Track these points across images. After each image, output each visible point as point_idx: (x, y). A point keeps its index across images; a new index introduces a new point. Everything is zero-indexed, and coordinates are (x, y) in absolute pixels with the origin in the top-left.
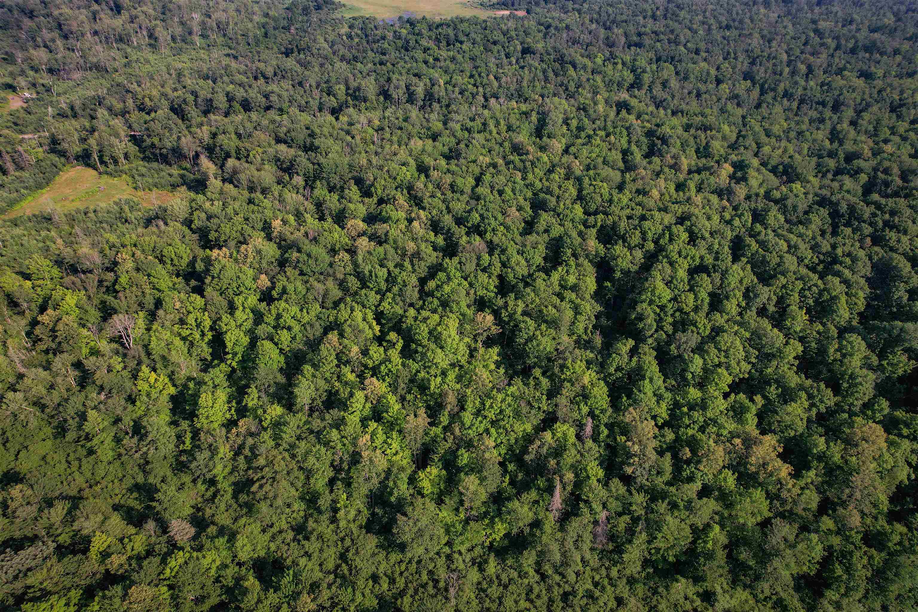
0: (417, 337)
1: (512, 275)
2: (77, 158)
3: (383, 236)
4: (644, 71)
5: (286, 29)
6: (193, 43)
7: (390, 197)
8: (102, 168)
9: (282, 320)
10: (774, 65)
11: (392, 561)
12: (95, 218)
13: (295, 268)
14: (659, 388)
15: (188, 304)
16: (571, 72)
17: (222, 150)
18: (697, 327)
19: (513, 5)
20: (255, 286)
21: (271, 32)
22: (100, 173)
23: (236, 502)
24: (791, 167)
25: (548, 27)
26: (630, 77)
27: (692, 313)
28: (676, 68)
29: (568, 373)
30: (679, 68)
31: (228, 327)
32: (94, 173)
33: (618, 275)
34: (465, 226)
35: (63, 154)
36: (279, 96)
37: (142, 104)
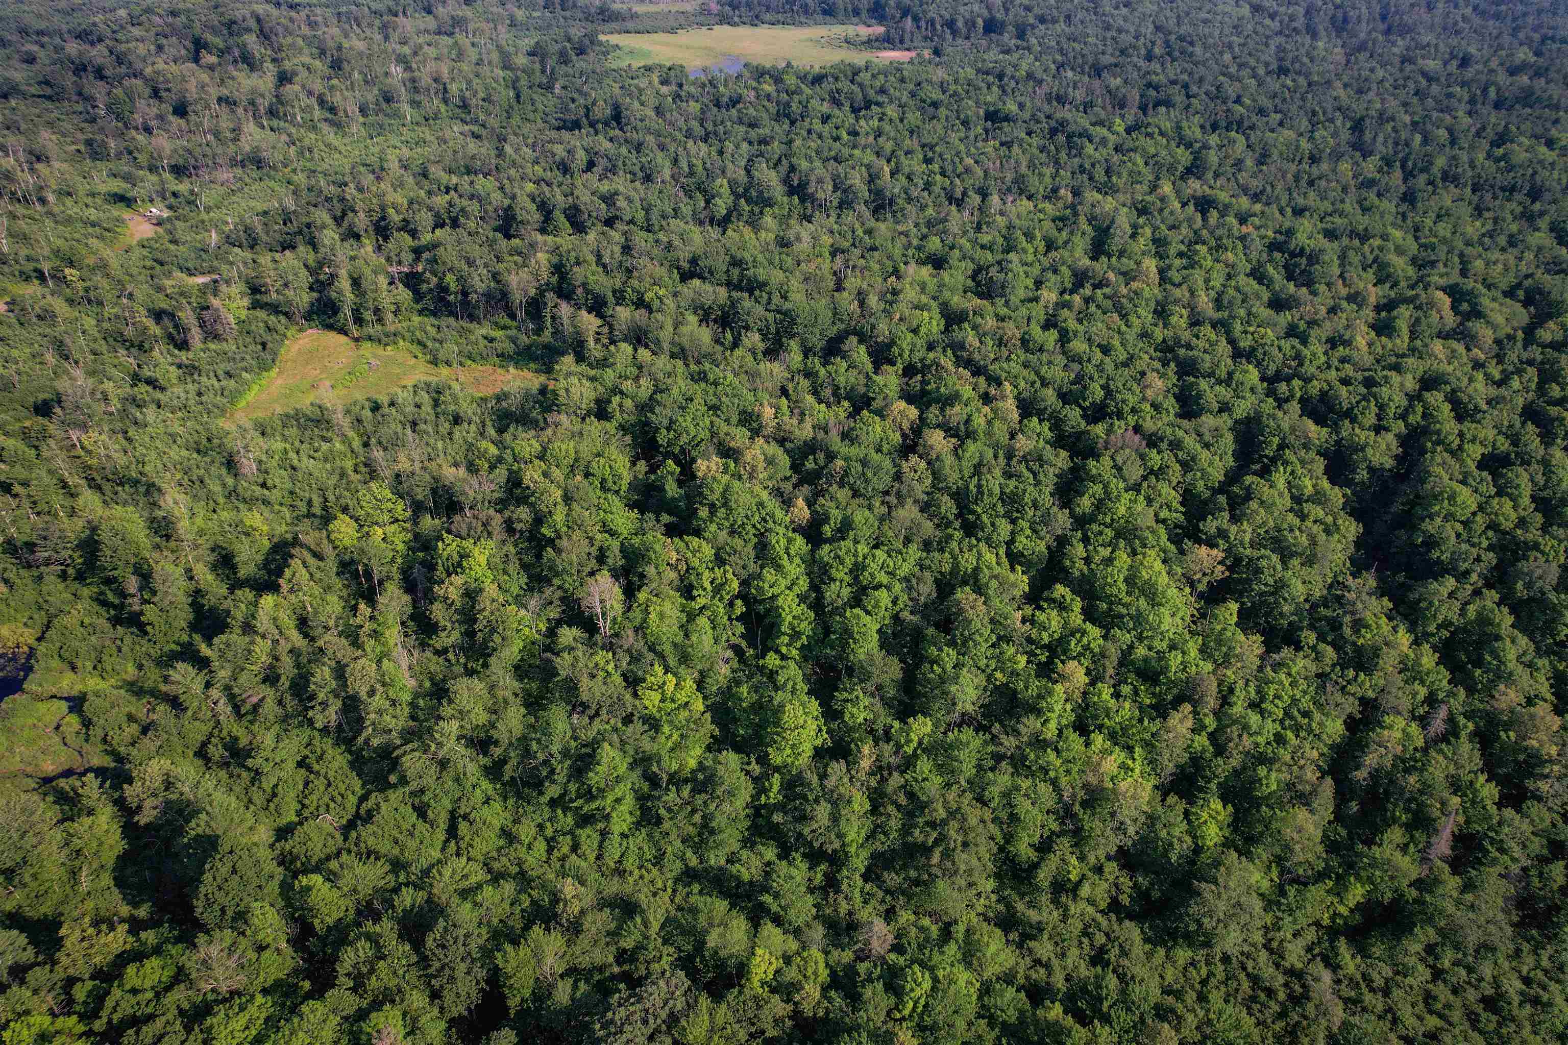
0: (1108, 590)
1: (1202, 483)
2: (308, 316)
3: (962, 427)
4: (1206, 147)
5: (549, 88)
6: (397, 115)
7: (928, 362)
8: (355, 331)
9: (866, 574)
10: (1395, 129)
11: (1181, 962)
12: (400, 417)
13: (842, 485)
14: (1525, 653)
15: (689, 555)
16: (1089, 149)
17: (587, 292)
18: (1543, 553)
19: (902, 41)
20: (788, 519)
21: (525, 92)
22: (357, 340)
23: (879, 887)
24: (1540, 292)
25: (1000, 77)
26: (1184, 157)
27: (1519, 532)
28: (1247, 139)
29: (1369, 636)
30: (1252, 139)
31: (776, 590)
32: (343, 339)
33: (1362, 475)
34: (1080, 406)
35: (275, 309)
36: (629, 200)
37: (383, 218)
